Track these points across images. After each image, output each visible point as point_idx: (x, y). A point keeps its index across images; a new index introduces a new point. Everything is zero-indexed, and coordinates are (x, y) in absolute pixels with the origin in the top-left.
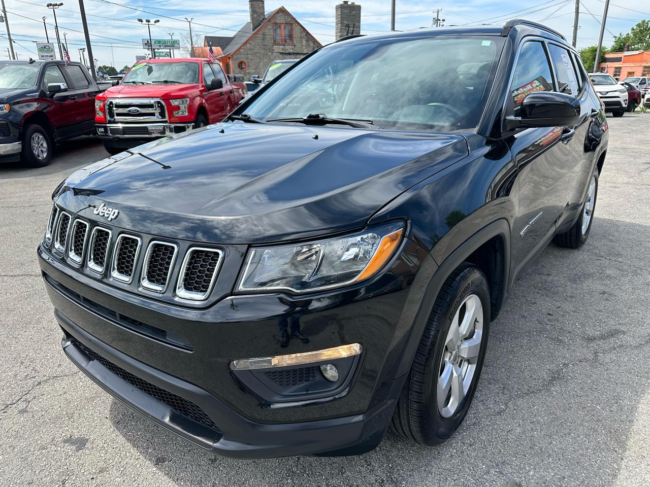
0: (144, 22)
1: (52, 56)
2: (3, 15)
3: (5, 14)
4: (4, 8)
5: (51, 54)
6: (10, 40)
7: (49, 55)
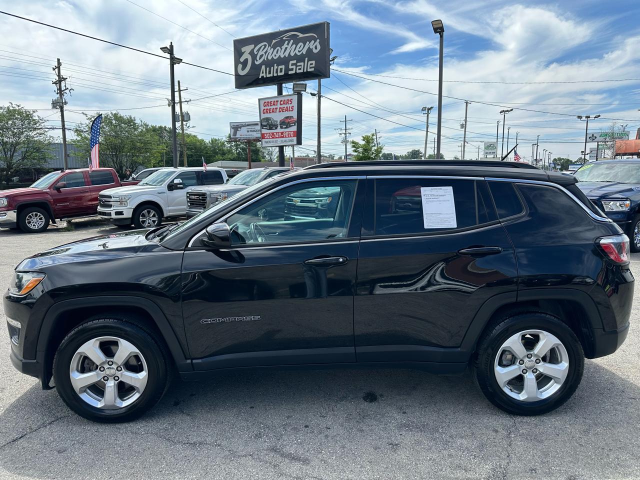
0: (584, 118)
1: (494, 153)
2: (464, 124)
3: (466, 123)
4: (466, 118)
5: (493, 151)
6: (465, 141)
7: (492, 151)
